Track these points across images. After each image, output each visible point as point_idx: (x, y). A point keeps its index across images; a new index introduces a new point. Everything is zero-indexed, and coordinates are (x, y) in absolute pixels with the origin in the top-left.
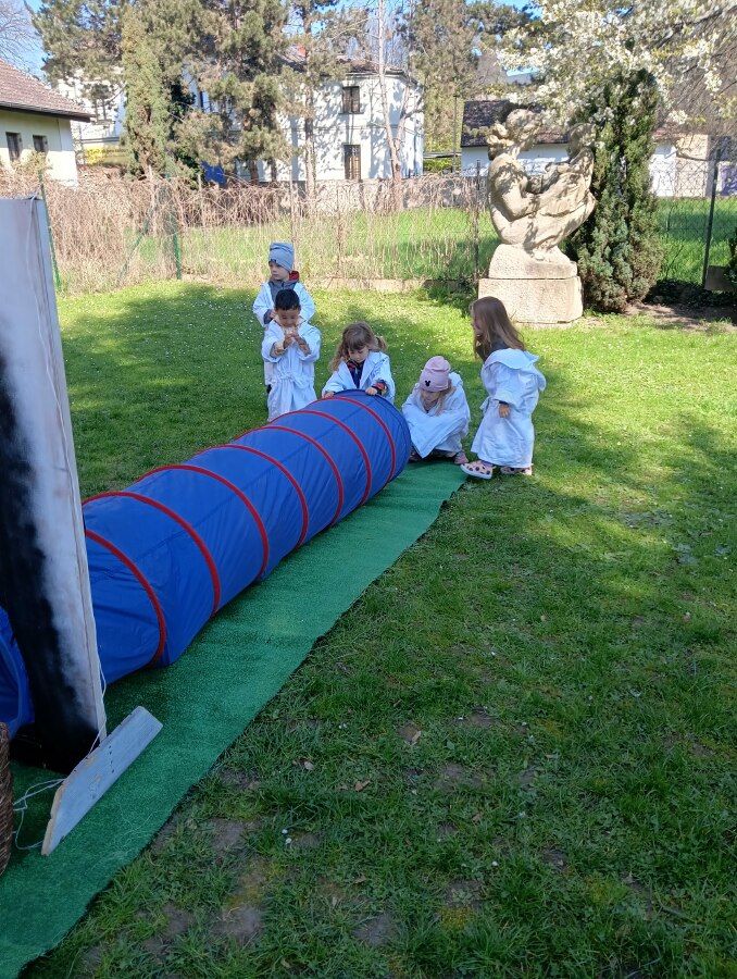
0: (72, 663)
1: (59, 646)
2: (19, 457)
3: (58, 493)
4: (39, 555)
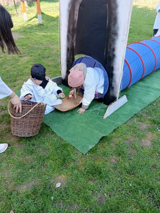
0: (115, 82)
4: (114, 56)
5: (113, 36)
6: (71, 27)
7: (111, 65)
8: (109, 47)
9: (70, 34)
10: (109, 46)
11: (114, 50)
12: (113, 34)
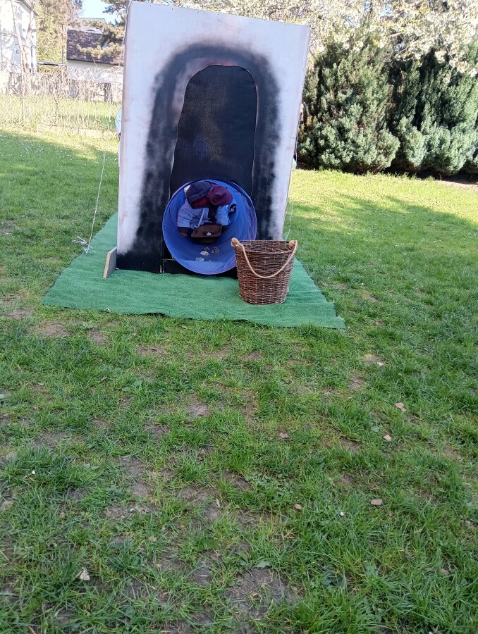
0: (274, 225)
1: (271, 218)
2: (275, 132)
3: (288, 148)
4: (273, 176)
5: (269, 141)
6: (162, 125)
7: (267, 194)
8: (261, 161)
9: (157, 140)
10: (261, 158)
11: (272, 165)
12: (269, 137)
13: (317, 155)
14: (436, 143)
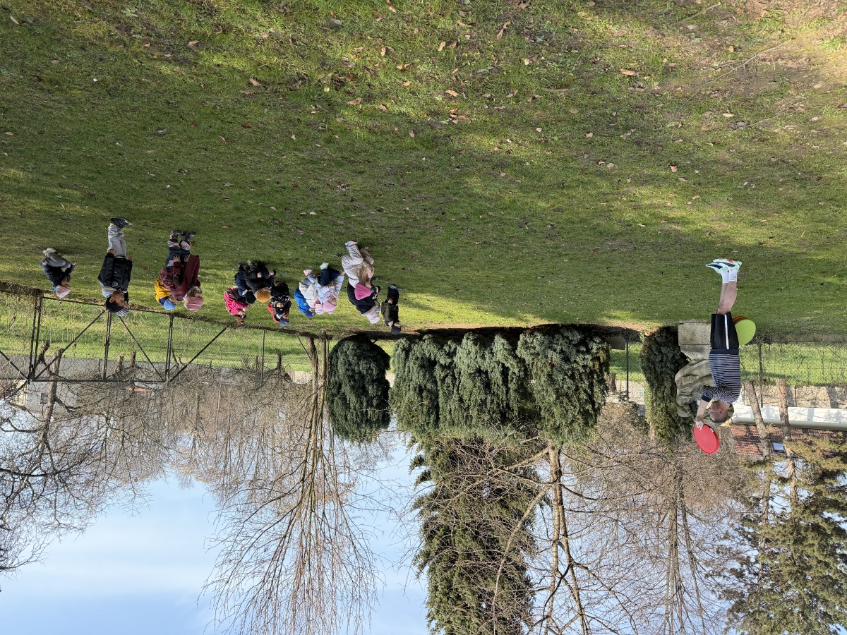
13: (585, 338)
14: (487, 356)
